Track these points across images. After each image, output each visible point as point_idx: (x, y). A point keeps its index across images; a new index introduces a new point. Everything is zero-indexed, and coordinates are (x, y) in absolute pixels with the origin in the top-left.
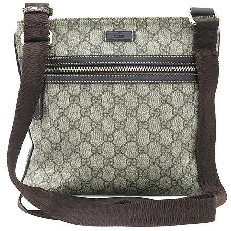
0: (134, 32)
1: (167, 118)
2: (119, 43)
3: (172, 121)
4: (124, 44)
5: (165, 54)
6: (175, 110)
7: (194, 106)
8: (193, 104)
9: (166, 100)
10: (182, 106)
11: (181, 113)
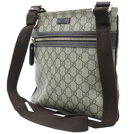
0: (70, 18)
1: (79, 68)
2: (62, 25)
3: (82, 70)
4: (64, 25)
5: (82, 30)
6: (83, 64)
7: (95, 62)
8: (94, 61)
9: (79, 57)
10: (88, 62)
11: (87, 66)
